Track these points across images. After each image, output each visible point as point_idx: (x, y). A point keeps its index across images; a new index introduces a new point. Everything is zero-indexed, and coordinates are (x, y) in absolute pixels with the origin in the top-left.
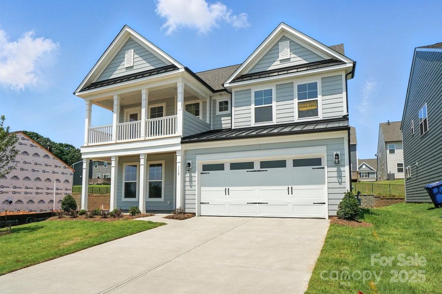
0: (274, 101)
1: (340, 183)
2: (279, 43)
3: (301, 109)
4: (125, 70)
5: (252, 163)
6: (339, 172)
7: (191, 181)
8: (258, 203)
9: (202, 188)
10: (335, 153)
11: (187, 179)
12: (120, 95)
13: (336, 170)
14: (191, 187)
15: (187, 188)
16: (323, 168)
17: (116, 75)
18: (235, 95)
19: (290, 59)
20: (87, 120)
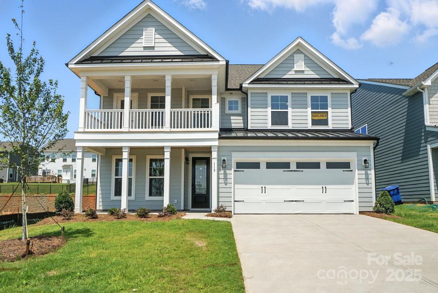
0: (290, 107)
1: (368, 184)
2: (295, 55)
3: (314, 118)
4: (142, 49)
5: (289, 163)
6: (367, 174)
7: (226, 178)
8: (295, 201)
9: (235, 185)
10: (364, 159)
11: (222, 176)
12: (132, 77)
13: (364, 173)
14: (226, 185)
15: (221, 185)
16: (352, 171)
17: (128, 52)
18: (251, 96)
19: (304, 71)
20: (82, 101)
